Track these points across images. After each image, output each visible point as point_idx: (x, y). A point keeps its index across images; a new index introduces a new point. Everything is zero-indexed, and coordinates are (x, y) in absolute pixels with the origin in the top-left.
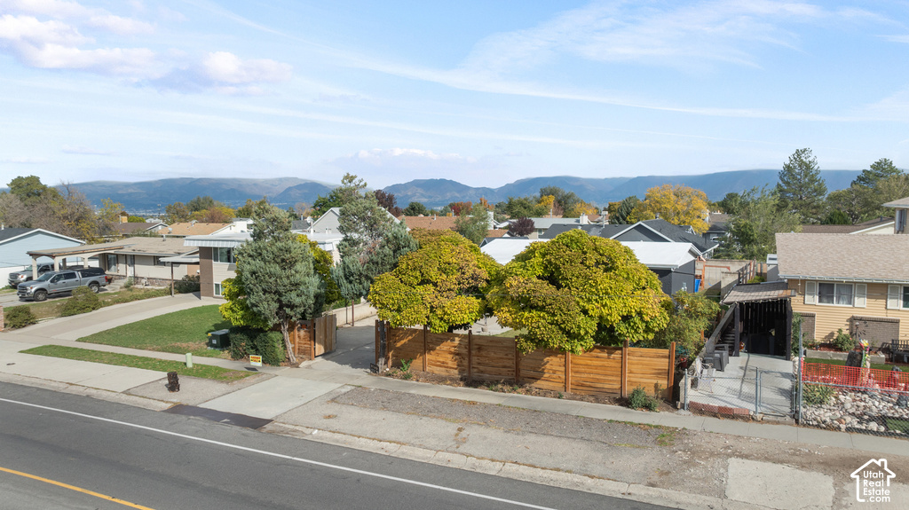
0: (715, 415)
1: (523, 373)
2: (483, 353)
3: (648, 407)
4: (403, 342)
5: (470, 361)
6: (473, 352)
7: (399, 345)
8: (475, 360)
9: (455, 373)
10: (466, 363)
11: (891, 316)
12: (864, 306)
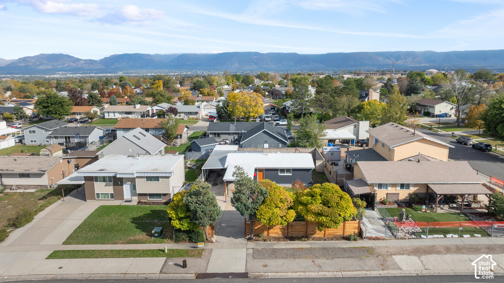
0: (374, 240)
1: (308, 233)
2: (293, 227)
3: (355, 240)
4: (258, 227)
5: (288, 231)
6: (289, 228)
7: (256, 228)
8: (290, 230)
9: (281, 235)
10: (286, 231)
11: (397, 192)
12: (390, 190)
